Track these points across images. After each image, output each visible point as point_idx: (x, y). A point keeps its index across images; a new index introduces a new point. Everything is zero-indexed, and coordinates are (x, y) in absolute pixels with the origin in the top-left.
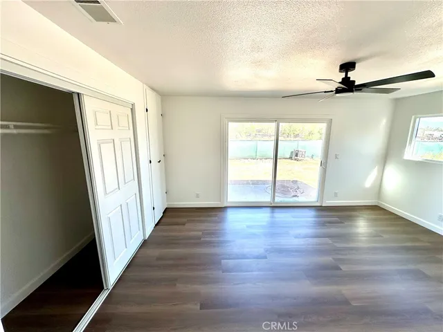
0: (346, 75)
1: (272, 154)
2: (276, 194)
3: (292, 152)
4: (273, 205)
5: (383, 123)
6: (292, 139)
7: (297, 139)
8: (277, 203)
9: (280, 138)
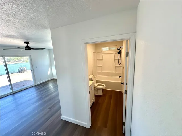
0: (27, 45)
1: (5, 72)
2: (13, 89)
3: (19, 69)
4: (12, 93)
5: (48, 55)
6: (18, 62)
7: (20, 62)
8: (15, 91)
9: (7, 63)
